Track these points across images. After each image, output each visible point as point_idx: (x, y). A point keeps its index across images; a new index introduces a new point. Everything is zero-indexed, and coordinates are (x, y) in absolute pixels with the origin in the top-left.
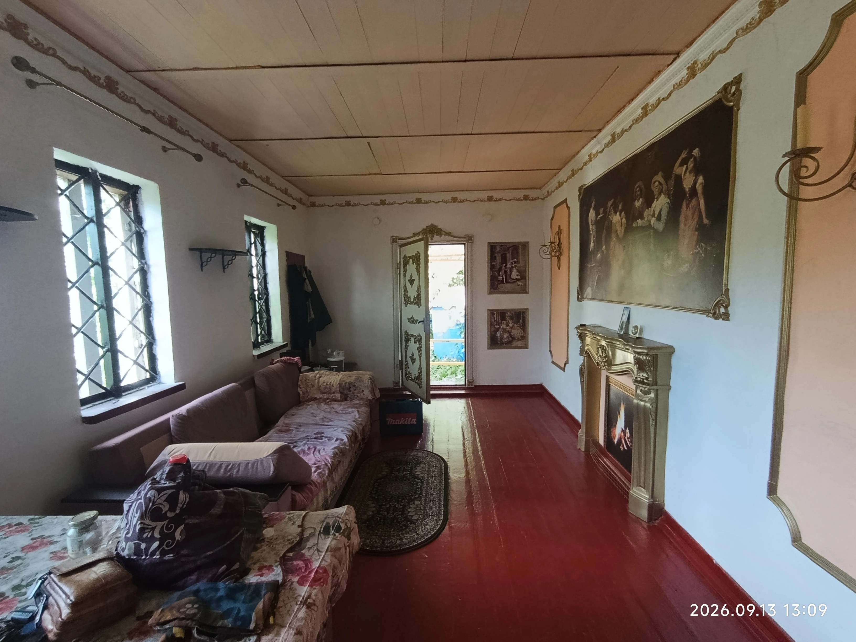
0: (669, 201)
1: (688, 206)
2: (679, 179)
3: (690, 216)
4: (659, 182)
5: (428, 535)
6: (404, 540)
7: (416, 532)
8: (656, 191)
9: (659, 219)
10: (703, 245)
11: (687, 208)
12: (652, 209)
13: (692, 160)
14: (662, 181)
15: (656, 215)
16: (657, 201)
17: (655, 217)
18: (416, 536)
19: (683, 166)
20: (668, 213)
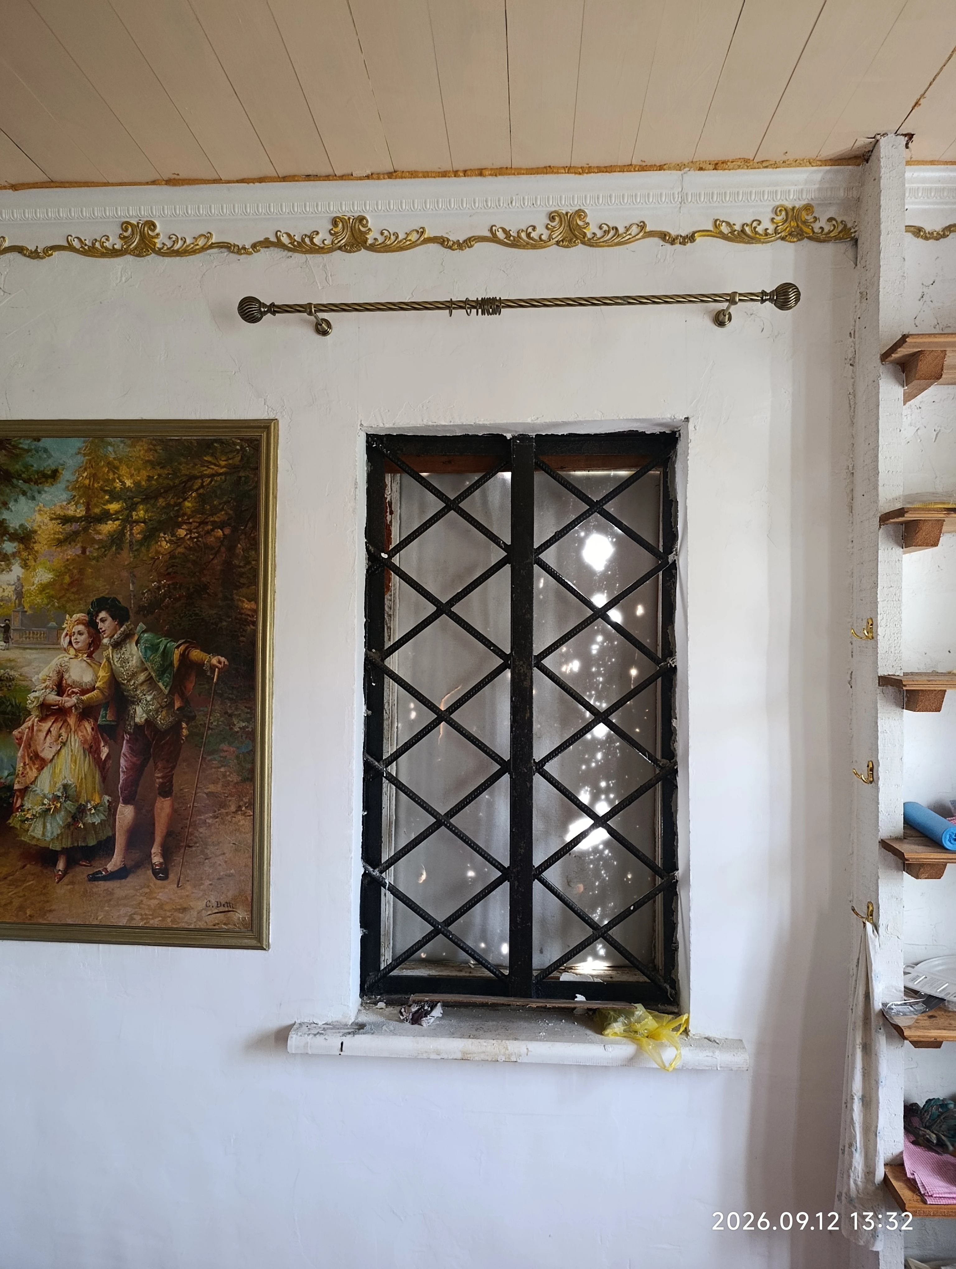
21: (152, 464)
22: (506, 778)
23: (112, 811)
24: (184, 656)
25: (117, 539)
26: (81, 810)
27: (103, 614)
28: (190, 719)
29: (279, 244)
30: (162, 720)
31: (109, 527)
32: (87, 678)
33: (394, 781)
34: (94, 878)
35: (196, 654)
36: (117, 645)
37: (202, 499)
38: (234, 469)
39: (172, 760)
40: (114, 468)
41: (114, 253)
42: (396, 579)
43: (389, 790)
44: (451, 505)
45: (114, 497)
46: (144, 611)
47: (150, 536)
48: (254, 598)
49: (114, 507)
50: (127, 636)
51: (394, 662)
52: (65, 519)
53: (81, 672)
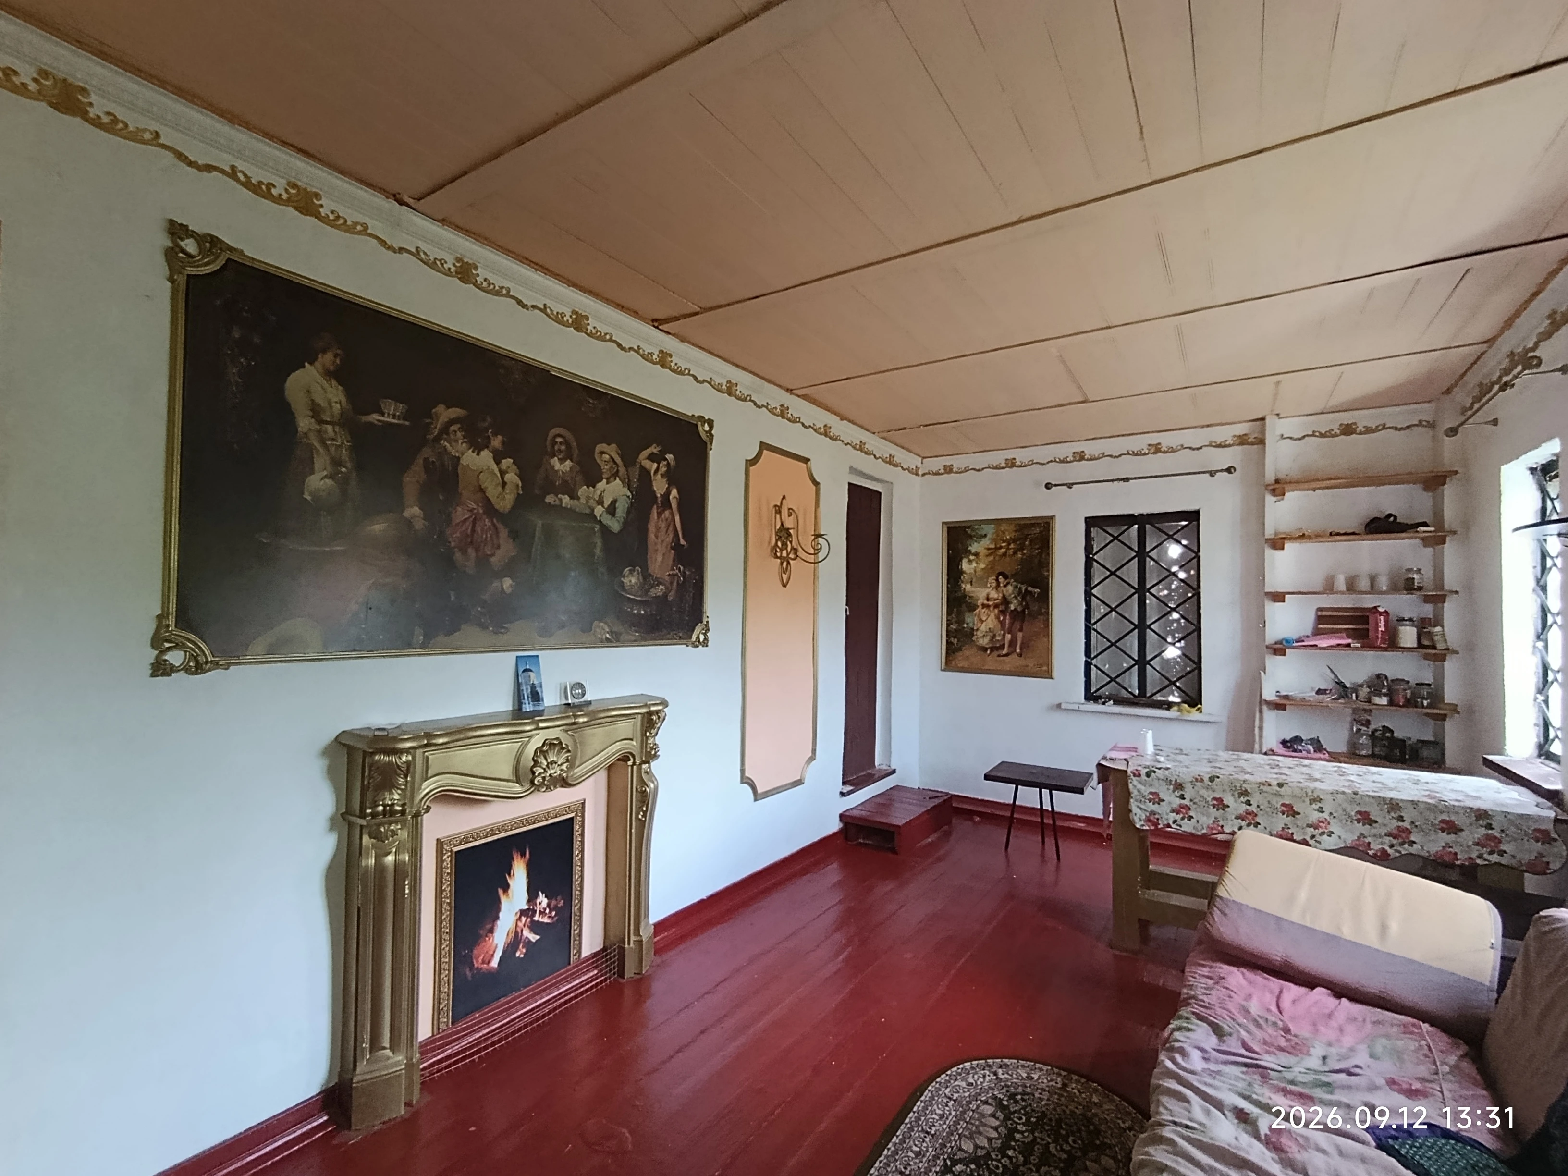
0: (629, 494)
1: (659, 514)
2: (645, 474)
3: (663, 530)
4: (612, 457)
5: (978, 1065)
6: (1025, 1075)
7: (997, 1078)
8: (605, 468)
9: (612, 510)
10: (682, 568)
11: (658, 518)
12: (599, 493)
13: (665, 463)
14: (618, 460)
15: (606, 505)
16: (607, 483)
17: (603, 506)
18: (1000, 1071)
19: (653, 461)
20: (629, 512)
21: (1015, 531)
22: (1136, 630)
23: (1004, 635)
24: (1026, 590)
25: (1004, 554)
26: (994, 636)
27: (1001, 577)
28: (1028, 608)
29: (1055, 461)
30: (1019, 609)
31: (1003, 550)
32: (996, 596)
33: (1095, 630)
34: (999, 656)
35: (1030, 589)
36: (1005, 586)
37: (1031, 541)
38: (1041, 532)
39: (1023, 621)
40: (1003, 533)
41: (1003, 468)
42: (1095, 564)
43: (1093, 633)
44: (1116, 538)
45: (1004, 541)
46: (1013, 576)
47: (1015, 553)
48: (1048, 571)
49: (1004, 545)
50: (1008, 583)
51: (1094, 591)
52: (989, 549)
53: (994, 594)
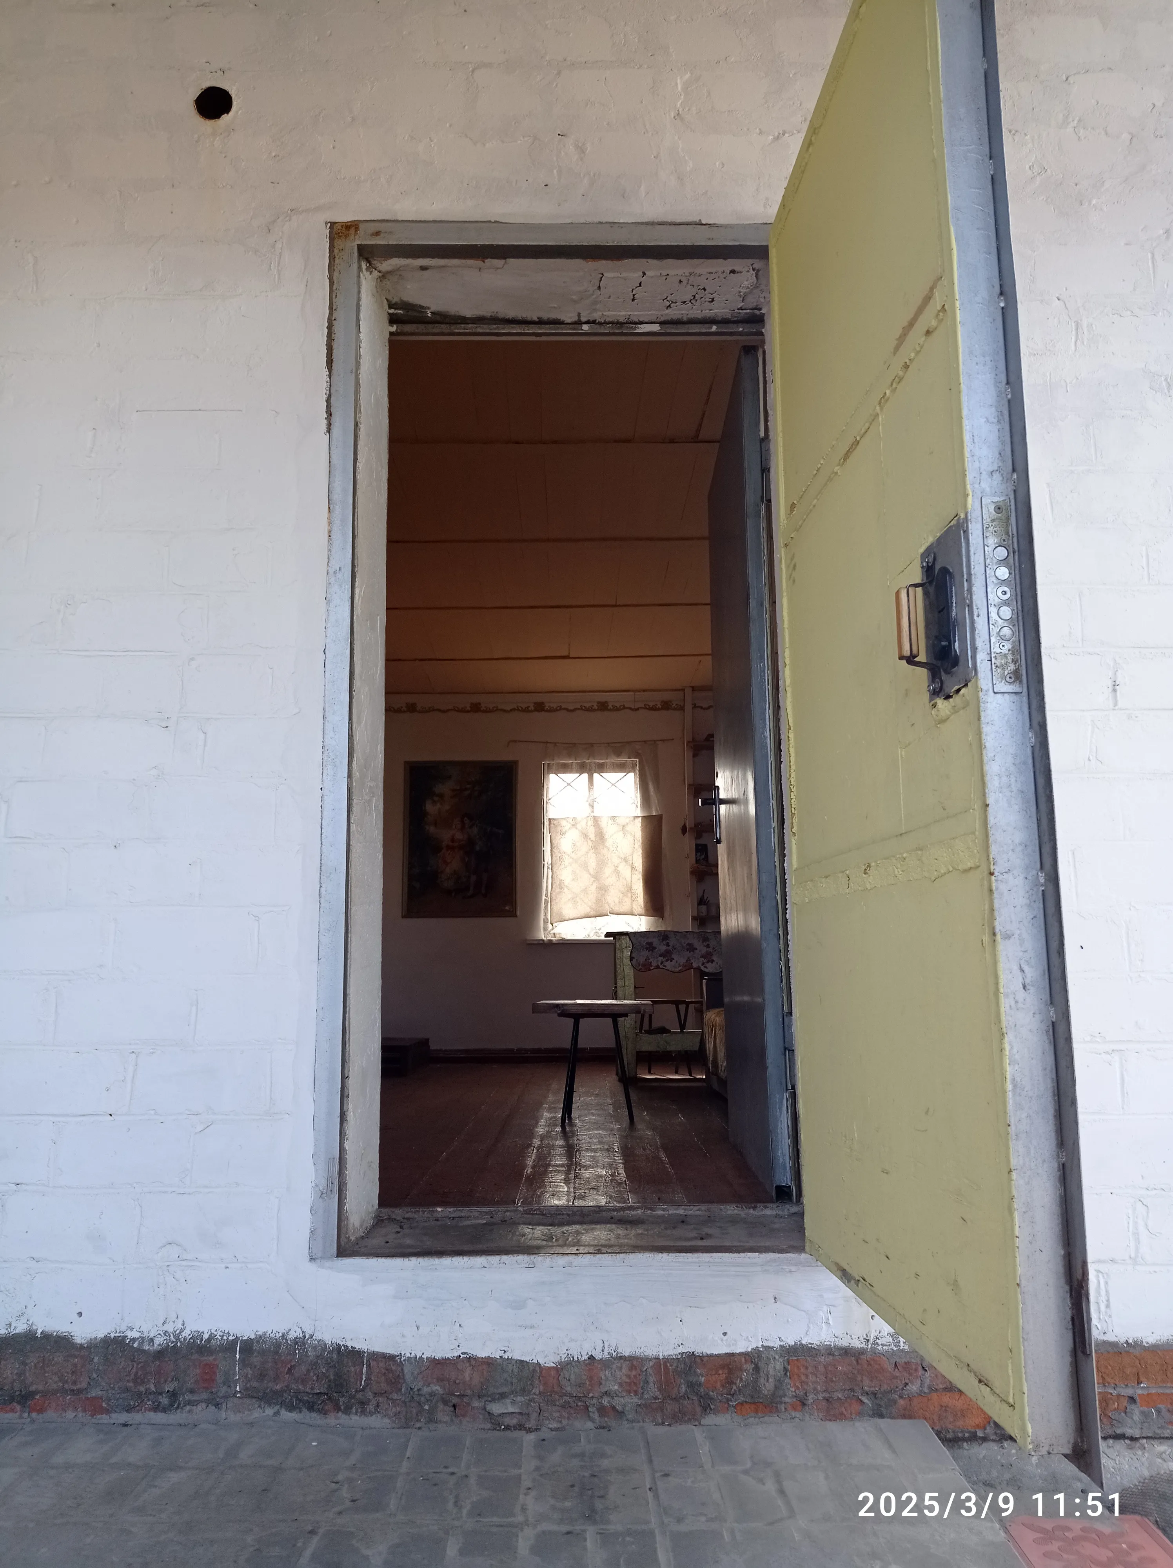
21: (480, 774)
23: (469, 877)
24: (491, 830)
25: (470, 796)
26: (459, 878)
27: (466, 818)
28: (493, 849)
29: (518, 710)
30: (485, 850)
31: (467, 793)
32: (461, 837)
34: (464, 897)
35: (494, 830)
36: (470, 827)
37: (494, 784)
38: (505, 775)
39: (488, 861)
40: (468, 775)
41: (468, 712)
45: (469, 783)
46: (478, 817)
47: (480, 795)
48: (512, 813)
49: (468, 786)
50: (473, 825)
52: (454, 790)
53: (459, 836)
